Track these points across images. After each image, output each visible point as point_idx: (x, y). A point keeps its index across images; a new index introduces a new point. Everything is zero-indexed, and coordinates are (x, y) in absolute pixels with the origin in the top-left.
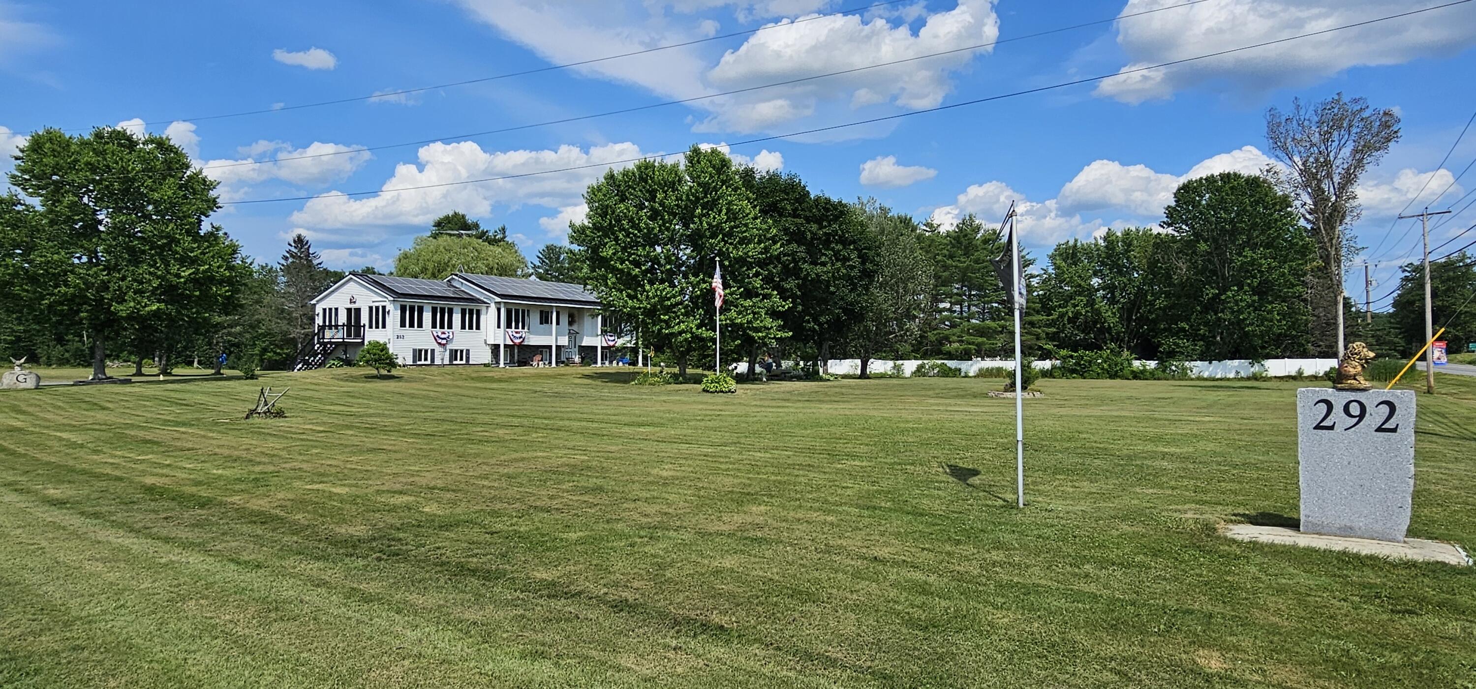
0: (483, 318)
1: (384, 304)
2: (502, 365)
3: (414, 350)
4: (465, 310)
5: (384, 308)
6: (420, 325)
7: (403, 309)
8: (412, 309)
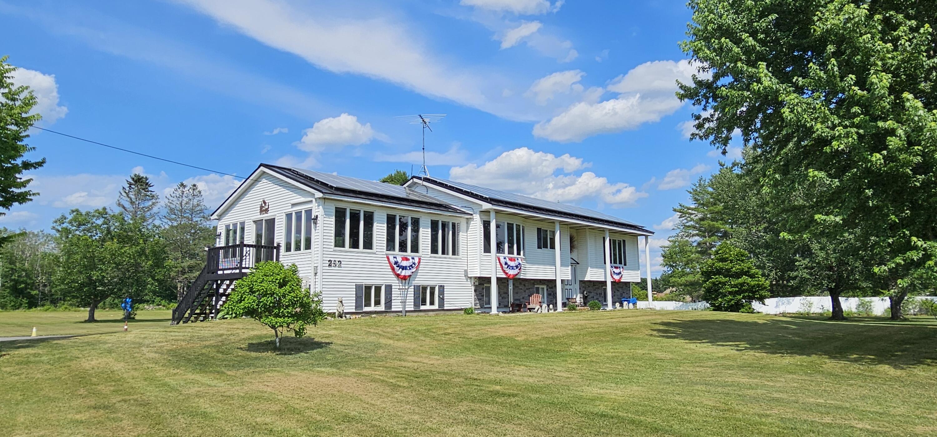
0: (462, 236)
1: (307, 206)
2: (494, 310)
3: (358, 287)
4: (437, 222)
5: (309, 212)
6: (368, 245)
7: (340, 215)
8: (355, 217)
